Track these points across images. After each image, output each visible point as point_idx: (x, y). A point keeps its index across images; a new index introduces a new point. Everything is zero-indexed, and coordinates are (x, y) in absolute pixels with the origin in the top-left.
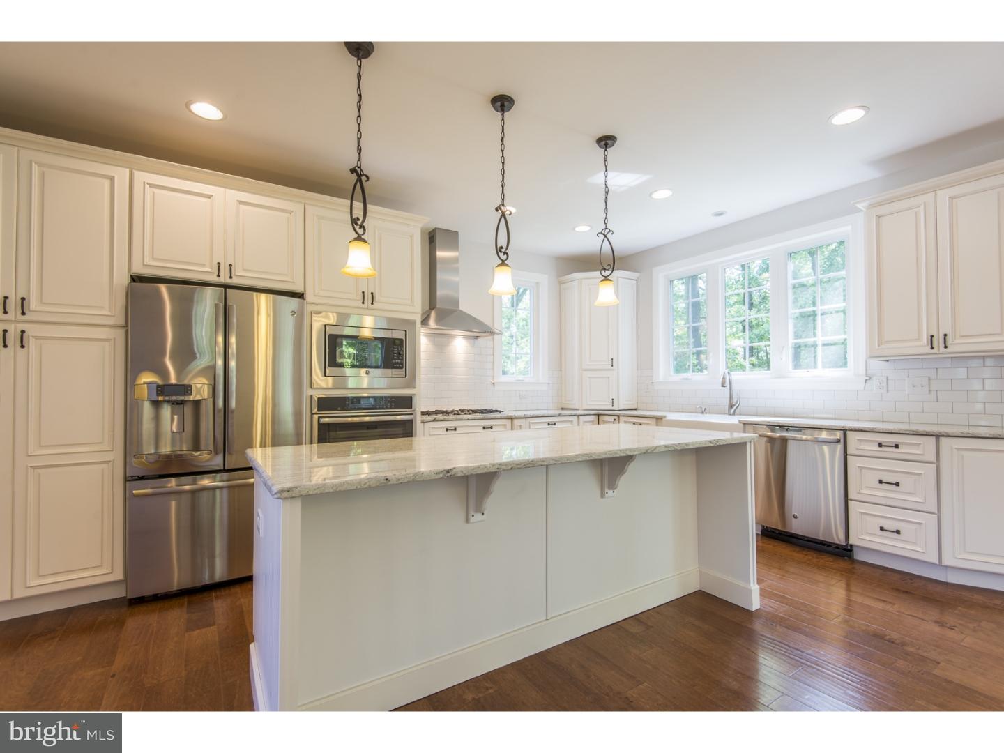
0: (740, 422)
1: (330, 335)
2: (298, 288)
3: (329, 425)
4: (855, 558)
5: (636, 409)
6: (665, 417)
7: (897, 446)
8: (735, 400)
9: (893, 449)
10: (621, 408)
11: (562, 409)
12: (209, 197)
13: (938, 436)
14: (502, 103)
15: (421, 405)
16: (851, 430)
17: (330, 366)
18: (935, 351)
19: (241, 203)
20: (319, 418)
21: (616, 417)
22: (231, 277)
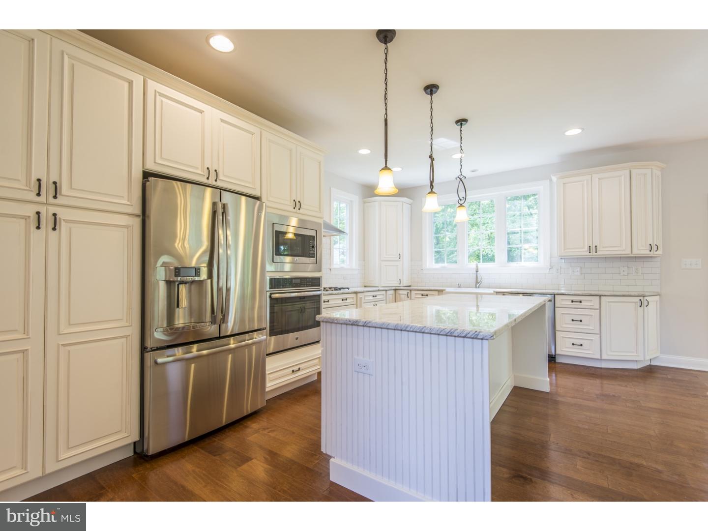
0: (494, 292)
1: (276, 231)
2: (257, 193)
3: (277, 299)
4: (557, 361)
5: (410, 286)
6: (445, 290)
7: (581, 302)
8: (479, 280)
9: (579, 303)
10: (405, 285)
11: (365, 286)
12: (201, 112)
13: (600, 296)
14: (431, 89)
15: (325, 284)
16: (558, 294)
17: (276, 255)
18: (591, 254)
19: (222, 121)
20: (271, 294)
21: (409, 291)
22: (216, 181)
